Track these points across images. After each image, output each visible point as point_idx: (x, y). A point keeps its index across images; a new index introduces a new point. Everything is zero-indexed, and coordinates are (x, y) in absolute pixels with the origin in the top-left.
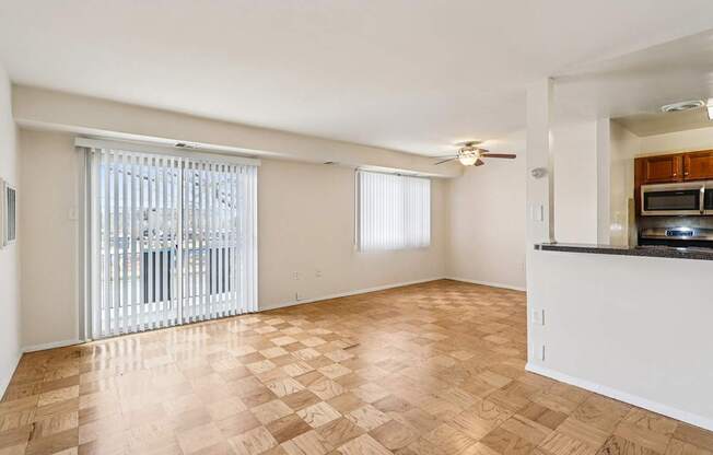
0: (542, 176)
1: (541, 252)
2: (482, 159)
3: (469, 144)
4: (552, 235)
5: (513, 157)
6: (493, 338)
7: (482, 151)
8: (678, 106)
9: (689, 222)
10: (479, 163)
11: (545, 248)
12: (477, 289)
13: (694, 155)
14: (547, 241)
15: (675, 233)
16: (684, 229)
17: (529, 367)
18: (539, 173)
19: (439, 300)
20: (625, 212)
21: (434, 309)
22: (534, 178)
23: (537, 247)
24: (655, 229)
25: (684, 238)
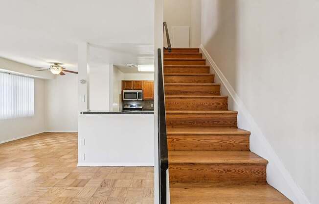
0: (84, 83)
1: (83, 115)
2: (64, 72)
3: (56, 64)
4: (88, 107)
5: (77, 73)
6: (65, 157)
7: (63, 68)
8: (130, 65)
9: (135, 102)
10: (62, 74)
11: (84, 113)
12: (62, 135)
13: (136, 82)
14: (86, 110)
15: (132, 106)
16: (134, 105)
17: (79, 165)
18: (83, 82)
19: (38, 144)
20: (118, 99)
21: (34, 150)
22: (80, 84)
23: (81, 113)
24: (127, 105)
25: (134, 107)
